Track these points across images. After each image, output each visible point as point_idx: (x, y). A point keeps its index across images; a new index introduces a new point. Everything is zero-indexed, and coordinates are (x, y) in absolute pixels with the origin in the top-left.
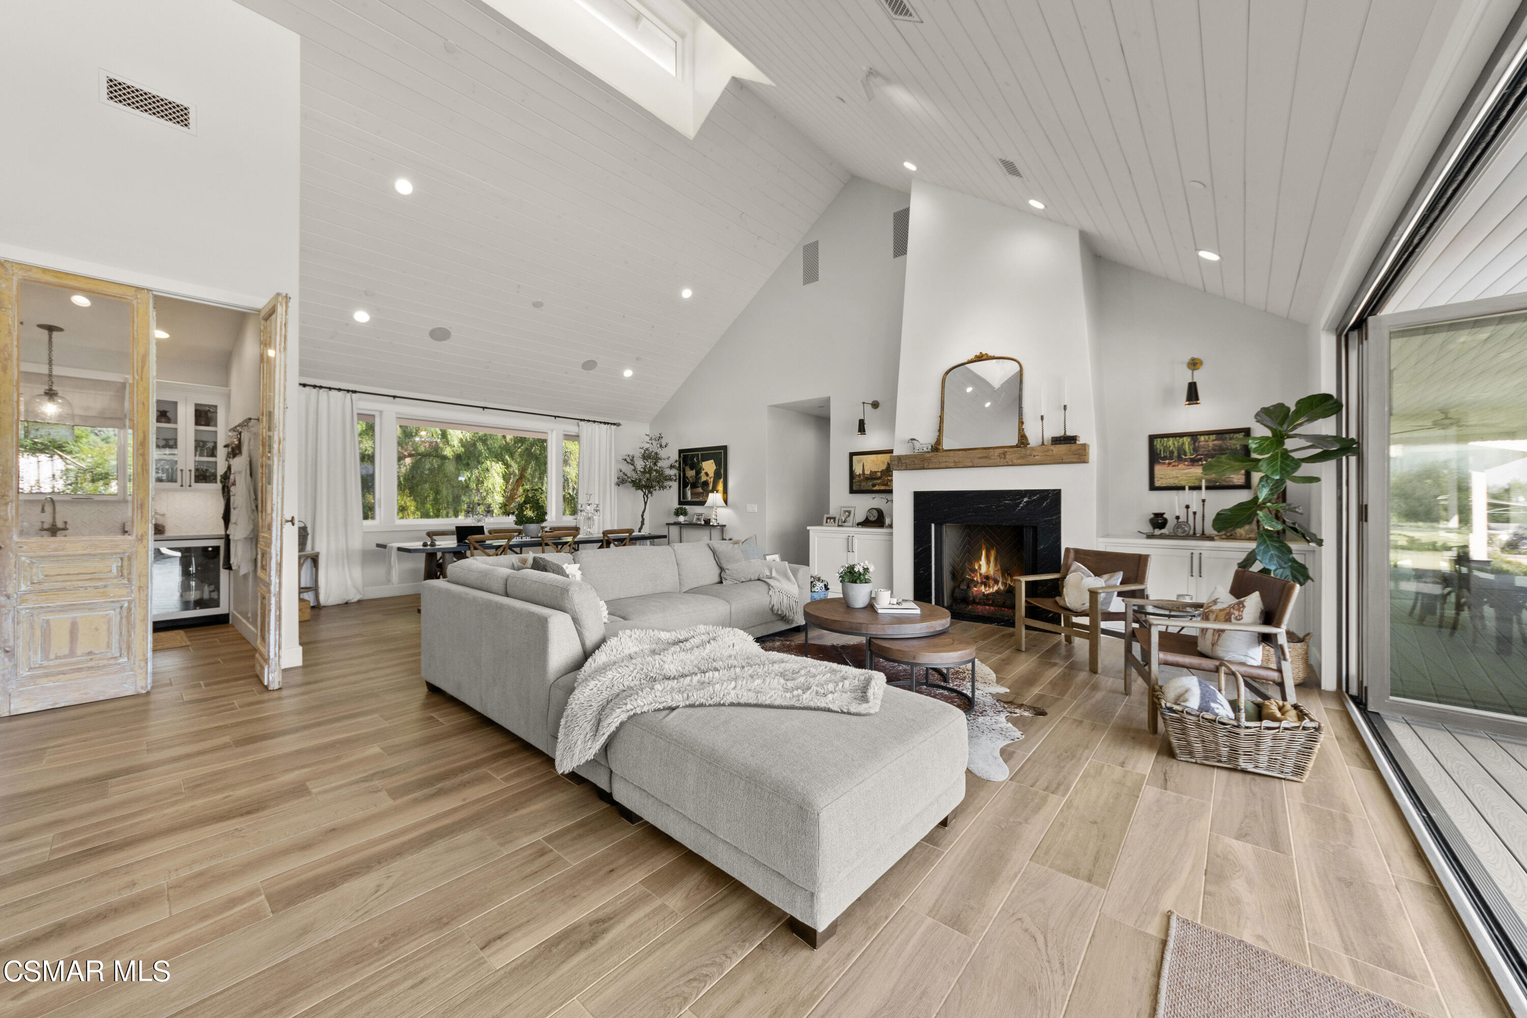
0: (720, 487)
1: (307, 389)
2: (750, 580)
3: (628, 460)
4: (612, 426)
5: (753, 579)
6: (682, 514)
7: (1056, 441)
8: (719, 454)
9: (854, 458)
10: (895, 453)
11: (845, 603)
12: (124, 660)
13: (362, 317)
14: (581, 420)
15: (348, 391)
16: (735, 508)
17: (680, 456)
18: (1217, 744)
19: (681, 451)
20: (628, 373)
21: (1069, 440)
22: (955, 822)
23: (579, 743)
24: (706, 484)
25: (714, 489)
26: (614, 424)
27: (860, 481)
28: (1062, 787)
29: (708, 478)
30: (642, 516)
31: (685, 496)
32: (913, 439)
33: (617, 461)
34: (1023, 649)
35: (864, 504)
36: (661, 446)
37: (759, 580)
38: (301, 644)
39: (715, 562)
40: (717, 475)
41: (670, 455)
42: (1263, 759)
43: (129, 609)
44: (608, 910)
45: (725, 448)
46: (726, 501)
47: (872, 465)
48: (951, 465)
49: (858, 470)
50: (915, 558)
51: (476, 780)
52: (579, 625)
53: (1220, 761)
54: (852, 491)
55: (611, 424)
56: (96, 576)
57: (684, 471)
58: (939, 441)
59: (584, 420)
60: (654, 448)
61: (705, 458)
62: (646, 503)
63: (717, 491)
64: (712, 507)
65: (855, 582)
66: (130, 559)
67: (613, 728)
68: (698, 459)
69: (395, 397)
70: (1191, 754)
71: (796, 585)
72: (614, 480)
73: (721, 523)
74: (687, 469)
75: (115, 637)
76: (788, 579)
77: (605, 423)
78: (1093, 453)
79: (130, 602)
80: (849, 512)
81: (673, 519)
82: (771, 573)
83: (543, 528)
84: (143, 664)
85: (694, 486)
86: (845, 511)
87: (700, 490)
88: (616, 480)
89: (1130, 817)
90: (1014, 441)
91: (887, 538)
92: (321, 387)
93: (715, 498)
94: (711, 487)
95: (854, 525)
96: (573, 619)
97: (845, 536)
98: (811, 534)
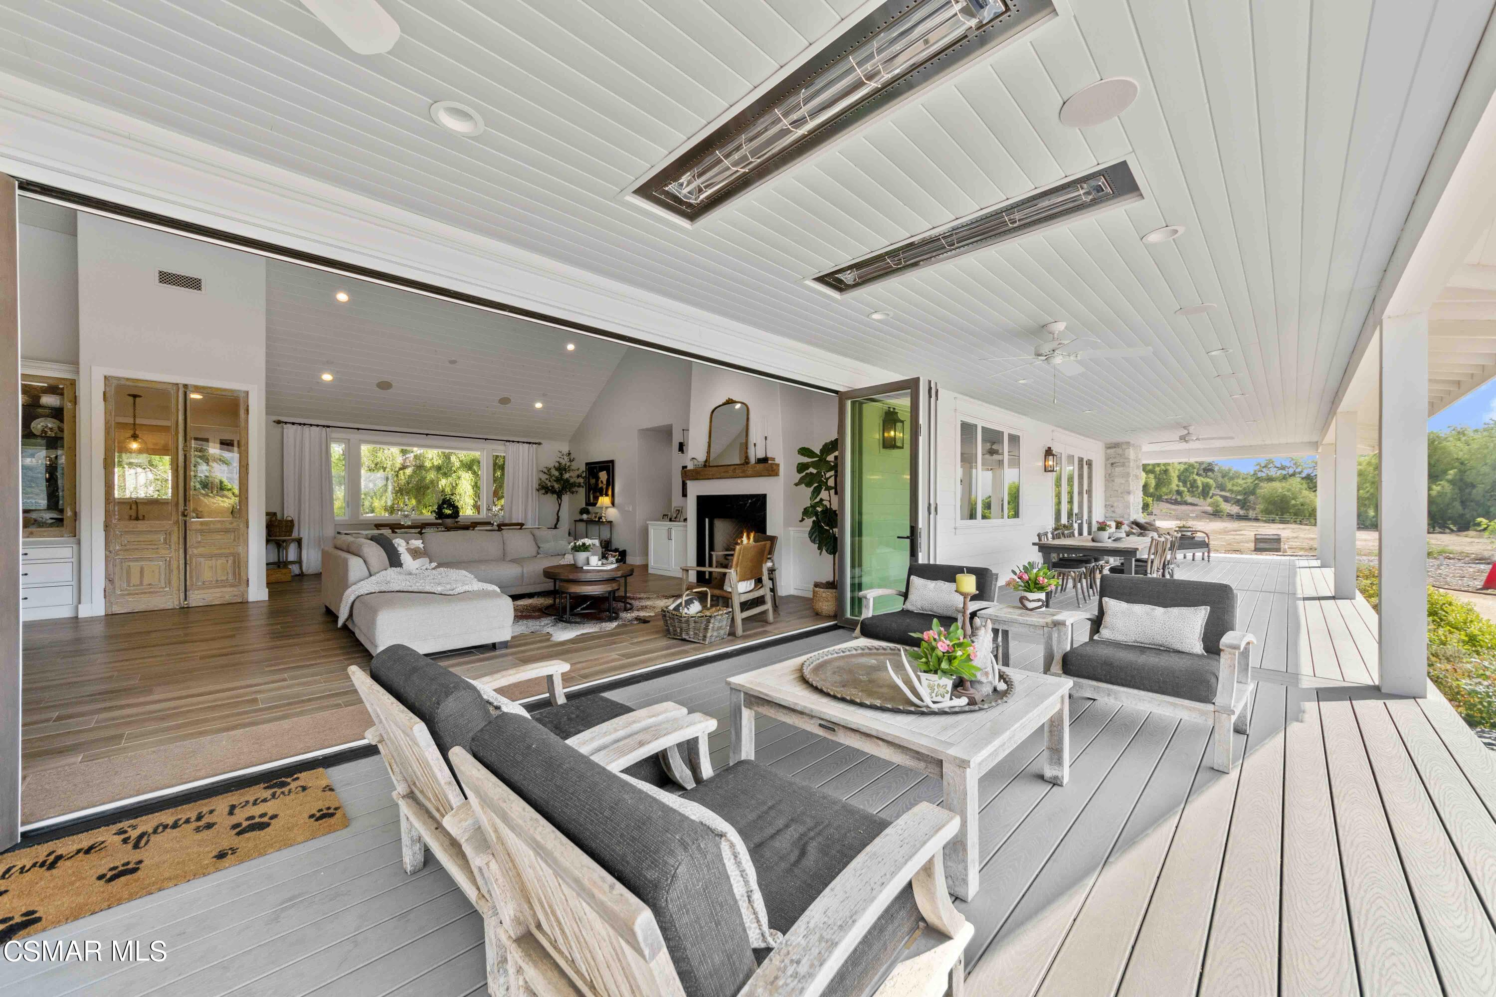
0: (610, 492)
1: (295, 427)
3: (546, 471)
4: (534, 445)
6: (584, 513)
7: (762, 461)
8: (608, 466)
10: (688, 468)
11: (572, 565)
12: (167, 589)
13: (327, 377)
14: (507, 441)
15: (324, 426)
16: (617, 508)
17: (586, 468)
19: (587, 464)
20: (539, 405)
21: (769, 460)
23: (345, 610)
26: (536, 443)
30: (558, 514)
32: (696, 458)
33: (537, 472)
36: (571, 460)
38: (268, 587)
41: (580, 466)
43: (170, 561)
45: (612, 462)
46: (613, 504)
48: (713, 477)
50: (697, 543)
54: (683, 495)
55: (532, 443)
56: (153, 543)
58: (708, 460)
59: (509, 441)
60: (565, 461)
61: (602, 469)
62: (560, 505)
65: (578, 551)
66: (170, 534)
67: (351, 603)
69: (358, 429)
72: (536, 486)
73: (609, 519)
75: (163, 576)
77: (527, 443)
78: (780, 471)
79: (170, 558)
81: (578, 517)
84: (177, 592)
86: (676, 510)
88: (539, 486)
90: (741, 461)
92: (304, 424)
93: (604, 501)
97: (667, 528)
98: (649, 526)
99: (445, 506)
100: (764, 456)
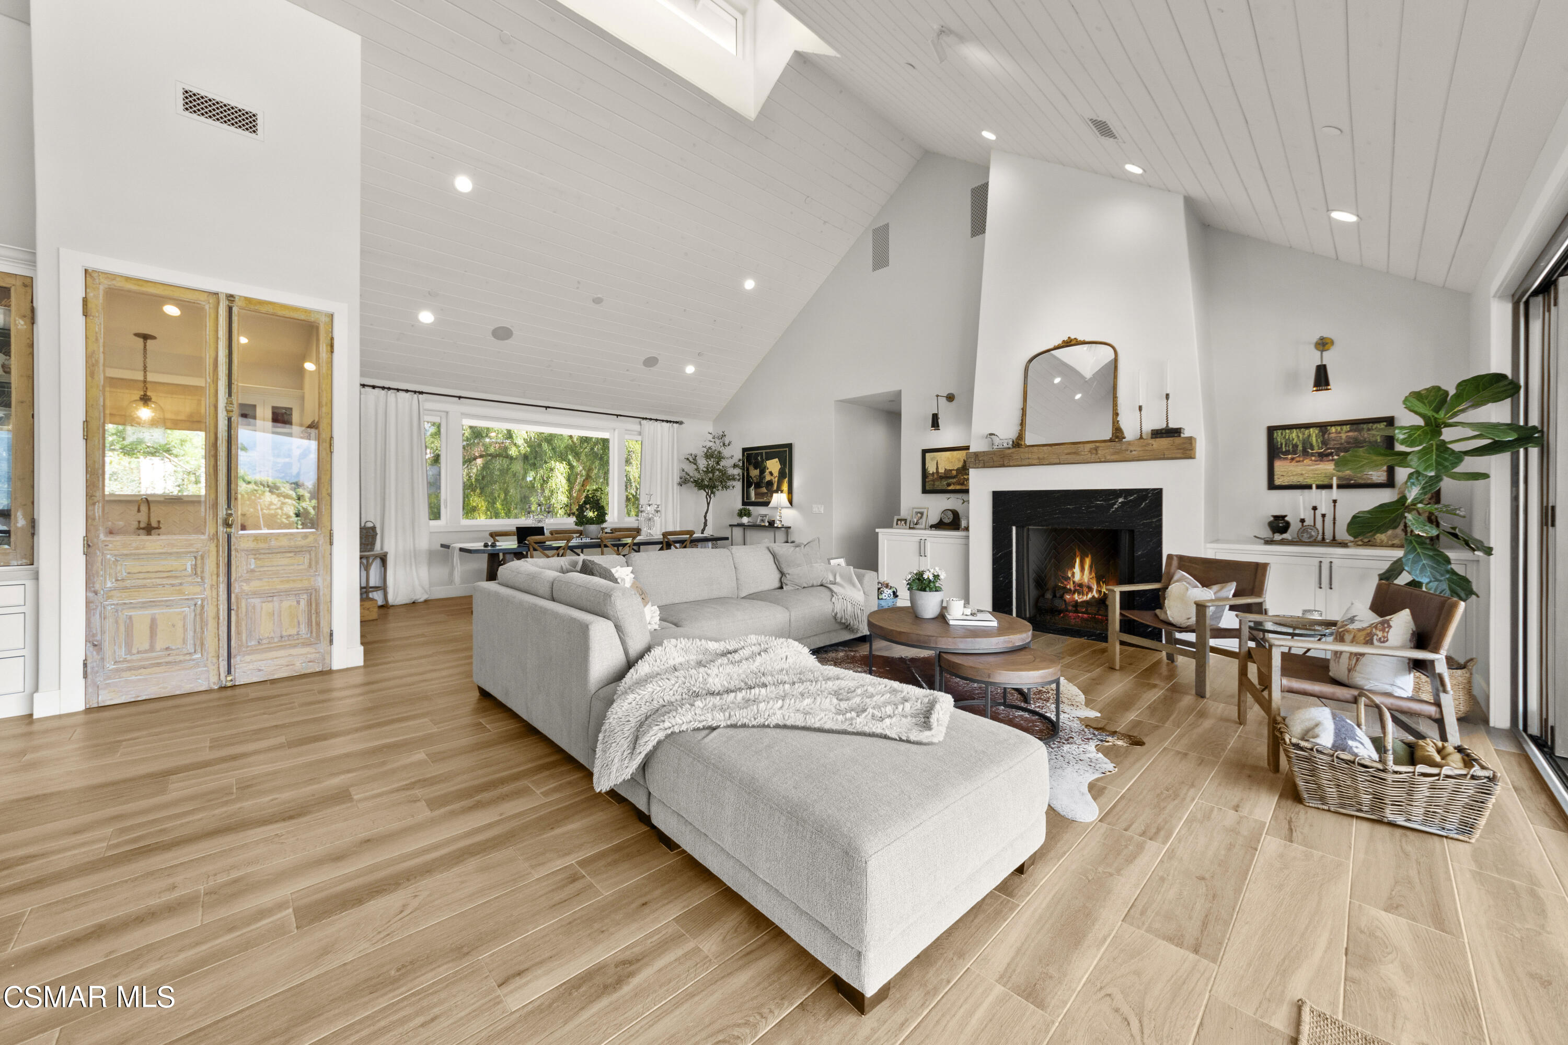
0: (785, 487)
1: (377, 390)
2: (813, 586)
3: (691, 459)
4: (675, 425)
5: (815, 584)
6: (745, 515)
7: (1156, 434)
8: (784, 453)
9: (928, 455)
10: (972, 450)
11: (913, 613)
12: (198, 656)
13: (426, 317)
14: (643, 419)
15: (415, 392)
16: (800, 509)
17: (743, 455)
18: (1356, 789)
19: (744, 450)
20: (690, 369)
21: (1173, 433)
22: (1033, 870)
23: (616, 760)
24: (770, 483)
25: (779, 490)
26: (677, 422)
27: (933, 481)
28: (1162, 833)
29: (772, 478)
30: (705, 517)
31: (748, 497)
32: (991, 434)
33: (679, 460)
34: (1117, 667)
35: (937, 505)
36: (724, 444)
37: (822, 585)
38: (362, 643)
39: (774, 566)
40: (782, 474)
41: (733, 454)
42: (1418, 811)
43: (202, 607)
44: (637, 950)
45: (790, 446)
46: (791, 502)
47: (946, 463)
48: (1035, 462)
49: (931, 468)
50: (994, 564)
51: (516, 793)
52: (622, 632)
53: (1360, 810)
54: (925, 491)
55: (674, 422)
56: (173, 574)
57: (748, 470)
58: (1021, 436)
59: (646, 419)
60: (716, 446)
61: (770, 457)
62: (708, 504)
63: (782, 492)
64: (776, 508)
65: (924, 590)
66: (202, 558)
67: (649, 747)
68: (762, 458)
69: (460, 397)
70: (1322, 799)
71: (862, 592)
72: (677, 479)
73: (786, 524)
74: (751, 468)
75: (190, 634)
76: (854, 585)
77: (667, 421)
78: (1201, 448)
79: (203, 600)
80: (922, 514)
81: (736, 520)
82: (835, 578)
83: (603, 529)
84: (215, 660)
85: (758, 486)
86: (917, 513)
87: (764, 490)
88: (679, 480)
89: (1247, 874)
90: (1108, 435)
91: (963, 541)
92: (389, 389)
93: (779, 499)
94: (775, 487)
95: (927, 527)
96: (616, 626)
97: (918, 539)
98: (880, 537)
99: (588, 506)
100: (1164, 426)
